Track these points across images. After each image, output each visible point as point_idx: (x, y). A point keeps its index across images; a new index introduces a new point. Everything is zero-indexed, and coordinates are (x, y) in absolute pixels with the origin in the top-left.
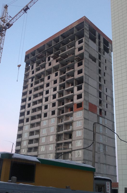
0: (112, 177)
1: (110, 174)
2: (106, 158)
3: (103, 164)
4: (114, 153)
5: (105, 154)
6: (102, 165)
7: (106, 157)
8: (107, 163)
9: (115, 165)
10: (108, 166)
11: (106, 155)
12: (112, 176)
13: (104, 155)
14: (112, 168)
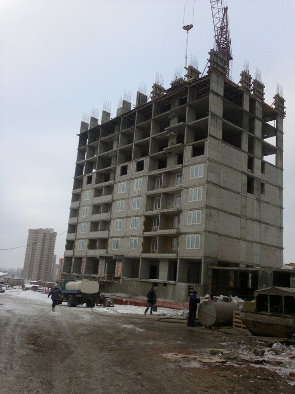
0: (272, 250)
1: (268, 242)
2: (260, 208)
3: (254, 220)
4: (280, 199)
5: (257, 199)
6: (252, 221)
7: (260, 206)
8: (262, 220)
9: (279, 225)
10: (263, 226)
11: (262, 203)
12: (273, 248)
13: (255, 201)
14: (274, 230)
